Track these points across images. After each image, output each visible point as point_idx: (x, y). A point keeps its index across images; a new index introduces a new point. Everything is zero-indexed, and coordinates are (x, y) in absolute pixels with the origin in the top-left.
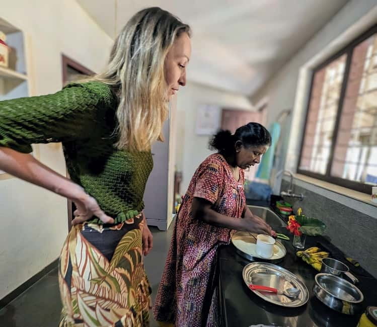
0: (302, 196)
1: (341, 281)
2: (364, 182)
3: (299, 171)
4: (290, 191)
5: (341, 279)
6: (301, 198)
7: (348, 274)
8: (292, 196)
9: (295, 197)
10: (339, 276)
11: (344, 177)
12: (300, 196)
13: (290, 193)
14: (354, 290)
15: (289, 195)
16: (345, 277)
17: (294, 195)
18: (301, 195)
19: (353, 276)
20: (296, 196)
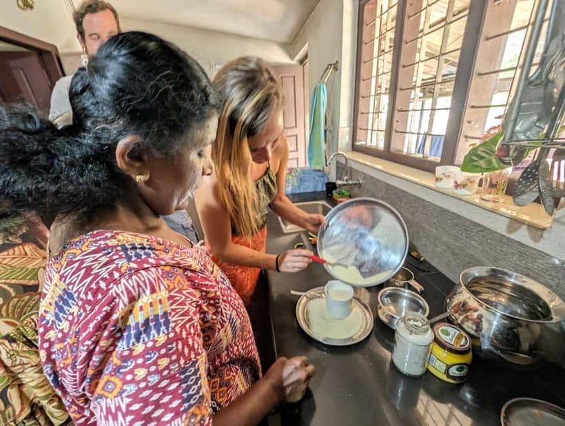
0: (361, 181)
1: (406, 293)
2: (427, 157)
3: (355, 148)
4: (346, 178)
5: (407, 291)
6: (359, 184)
7: (413, 283)
8: (349, 185)
9: (352, 184)
10: (404, 287)
11: (405, 151)
12: (357, 182)
13: (347, 180)
14: (421, 302)
15: (345, 183)
16: (410, 287)
17: (350, 182)
18: (358, 180)
19: (418, 284)
20: (354, 182)
